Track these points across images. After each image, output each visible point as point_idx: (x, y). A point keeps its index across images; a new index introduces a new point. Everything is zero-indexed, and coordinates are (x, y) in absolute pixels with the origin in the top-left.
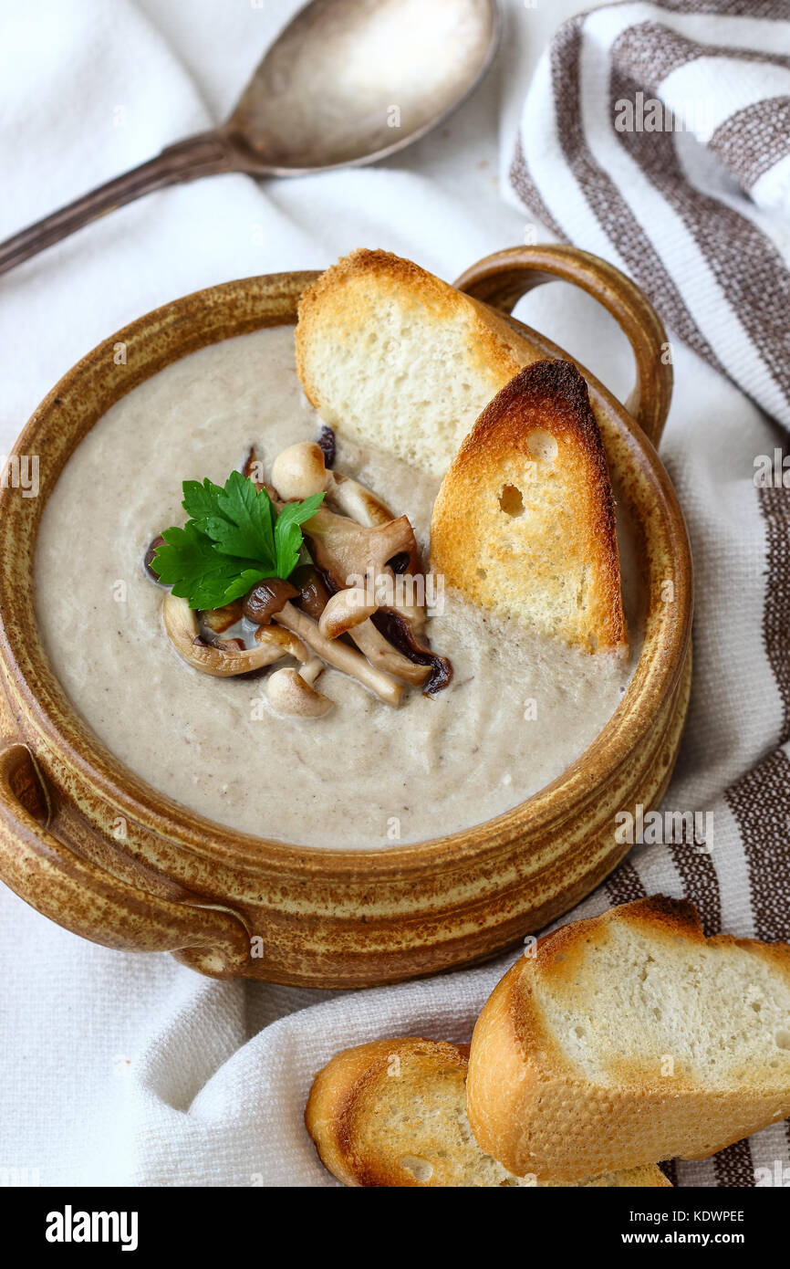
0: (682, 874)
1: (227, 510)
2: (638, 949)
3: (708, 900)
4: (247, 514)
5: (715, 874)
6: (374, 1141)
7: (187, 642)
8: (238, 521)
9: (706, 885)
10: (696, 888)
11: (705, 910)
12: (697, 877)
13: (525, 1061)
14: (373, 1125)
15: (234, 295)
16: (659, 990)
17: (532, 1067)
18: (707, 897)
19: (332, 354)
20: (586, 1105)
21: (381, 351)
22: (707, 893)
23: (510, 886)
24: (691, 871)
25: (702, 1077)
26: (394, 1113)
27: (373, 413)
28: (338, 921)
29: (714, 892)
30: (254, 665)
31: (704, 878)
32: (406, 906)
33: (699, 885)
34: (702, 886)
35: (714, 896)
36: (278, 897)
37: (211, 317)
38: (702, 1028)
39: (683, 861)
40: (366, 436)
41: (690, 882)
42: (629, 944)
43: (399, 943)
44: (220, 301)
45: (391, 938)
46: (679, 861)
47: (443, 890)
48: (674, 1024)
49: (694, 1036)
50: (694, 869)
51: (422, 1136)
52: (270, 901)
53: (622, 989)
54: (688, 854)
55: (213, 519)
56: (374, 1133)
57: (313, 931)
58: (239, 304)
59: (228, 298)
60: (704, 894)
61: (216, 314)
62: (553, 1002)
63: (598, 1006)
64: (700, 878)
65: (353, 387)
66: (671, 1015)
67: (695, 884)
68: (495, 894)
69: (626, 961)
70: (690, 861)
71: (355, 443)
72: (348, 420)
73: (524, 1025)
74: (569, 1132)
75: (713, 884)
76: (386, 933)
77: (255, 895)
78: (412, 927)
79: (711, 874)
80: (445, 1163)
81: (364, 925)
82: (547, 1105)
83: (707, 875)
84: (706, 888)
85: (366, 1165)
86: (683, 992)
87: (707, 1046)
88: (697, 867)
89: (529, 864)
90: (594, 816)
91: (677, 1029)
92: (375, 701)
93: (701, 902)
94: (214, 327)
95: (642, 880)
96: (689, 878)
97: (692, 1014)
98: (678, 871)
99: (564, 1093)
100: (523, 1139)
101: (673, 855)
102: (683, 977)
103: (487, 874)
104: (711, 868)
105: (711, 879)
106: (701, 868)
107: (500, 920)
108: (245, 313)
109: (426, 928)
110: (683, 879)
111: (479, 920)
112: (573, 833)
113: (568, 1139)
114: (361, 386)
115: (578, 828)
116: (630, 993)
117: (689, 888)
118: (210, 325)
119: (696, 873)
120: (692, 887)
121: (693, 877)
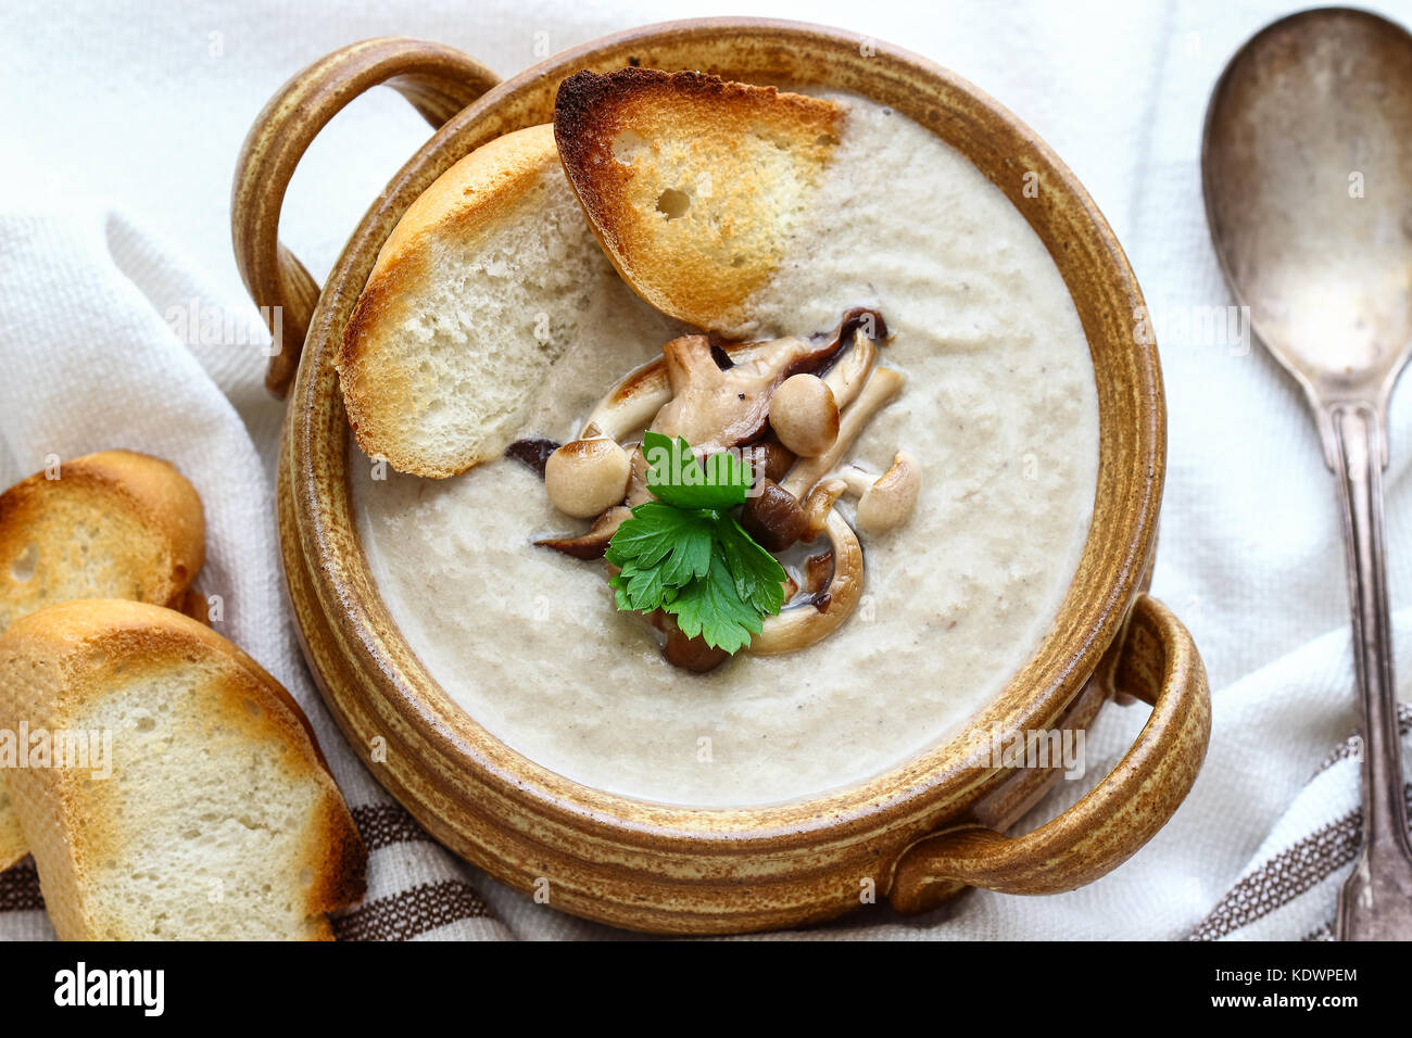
0: (405, 894)
2: (284, 817)
6: (55, 510)
9: (396, 926)
12: (403, 913)
13: (86, 640)
14: (74, 508)
16: (226, 839)
17: (77, 648)
24: (410, 905)
25: (102, 881)
26: (92, 535)
38: (178, 892)
39: (422, 896)
41: (396, 905)
42: (289, 805)
48: (178, 854)
49: (164, 879)
51: (63, 569)
53: (220, 788)
54: (433, 902)
56: (64, 509)
62: (184, 690)
63: (188, 751)
64: (403, 918)
66: (191, 851)
67: (394, 911)
69: (267, 802)
70: (423, 905)
73: (138, 643)
80: (33, 595)
82: (40, 672)
83: (407, 927)
85: (24, 499)
86: (228, 869)
87: (153, 896)
88: (415, 913)
91: (172, 858)
95: (397, 845)
96: (401, 904)
97: (197, 879)
98: (409, 890)
99: (51, 690)
101: (431, 884)
102: (252, 875)
106: (414, 919)
110: (398, 895)
116: (215, 798)
117: (389, 903)
119: (408, 912)
120: (391, 908)
121: (402, 909)
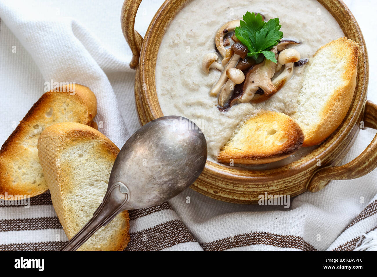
1: (270, 33)
4: (270, 39)
6: (58, 99)
7: (225, 27)
8: (267, 37)
13: (65, 133)
14: (63, 98)
15: (354, 29)
17: (63, 135)
19: (329, 53)
20: (53, 154)
21: (332, 66)
25: (68, 196)
26: (67, 106)
27: (314, 72)
30: (219, 48)
37: (346, 23)
38: (88, 200)
40: (307, 74)
44: (351, 24)
48: (88, 190)
49: (84, 196)
51: (59, 114)
53: (100, 173)
55: (267, 29)
56: (60, 99)
58: (352, 31)
59: (352, 27)
61: (347, 24)
62: (91, 147)
63: (92, 163)
65: (320, 64)
66: (92, 189)
71: (304, 71)
72: (311, 67)
73: (79, 134)
74: (47, 150)
80: (51, 121)
82: (53, 141)
85: (49, 96)
86: (101, 195)
87: (81, 201)
91: (86, 191)
92: (211, 86)
94: (344, 25)
97: (93, 197)
99: (56, 146)
100: (45, 136)
108: (350, 34)
113: (45, 150)
114: (321, 66)
116: (98, 176)
118: (344, 24)
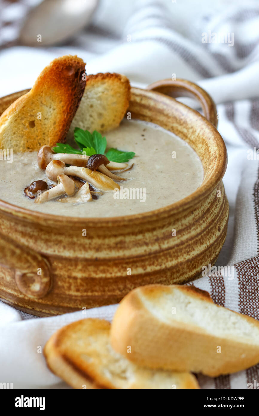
3: (220, 298)
5: (224, 288)
9: (220, 291)
10: (216, 291)
11: (218, 302)
12: (217, 287)
18: (220, 296)
22: (220, 294)
23: (156, 252)
28: (86, 260)
29: (223, 295)
31: (220, 288)
32: (114, 254)
33: (217, 290)
34: (219, 291)
35: (223, 296)
36: (62, 250)
39: (213, 281)
41: (214, 289)
43: (111, 273)
45: (108, 271)
46: (211, 281)
47: (128, 248)
50: (216, 284)
52: (59, 252)
57: (76, 265)
60: (218, 295)
64: (218, 288)
68: (150, 254)
75: (223, 292)
76: (106, 268)
77: (52, 250)
78: (116, 265)
79: (223, 288)
81: (97, 263)
83: (222, 288)
84: (220, 293)
88: (218, 284)
89: (164, 243)
90: (190, 232)
93: (217, 298)
96: (214, 287)
98: (210, 284)
103: (147, 244)
104: (223, 285)
105: (223, 290)
106: (220, 284)
107: (153, 270)
109: (122, 267)
110: (211, 287)
111: (144, 267)
112: (182, 236)
115: (184, 235)
117: (213, 291)
119: (217, 286)
120: (214, 291)
121: (215, 287)
